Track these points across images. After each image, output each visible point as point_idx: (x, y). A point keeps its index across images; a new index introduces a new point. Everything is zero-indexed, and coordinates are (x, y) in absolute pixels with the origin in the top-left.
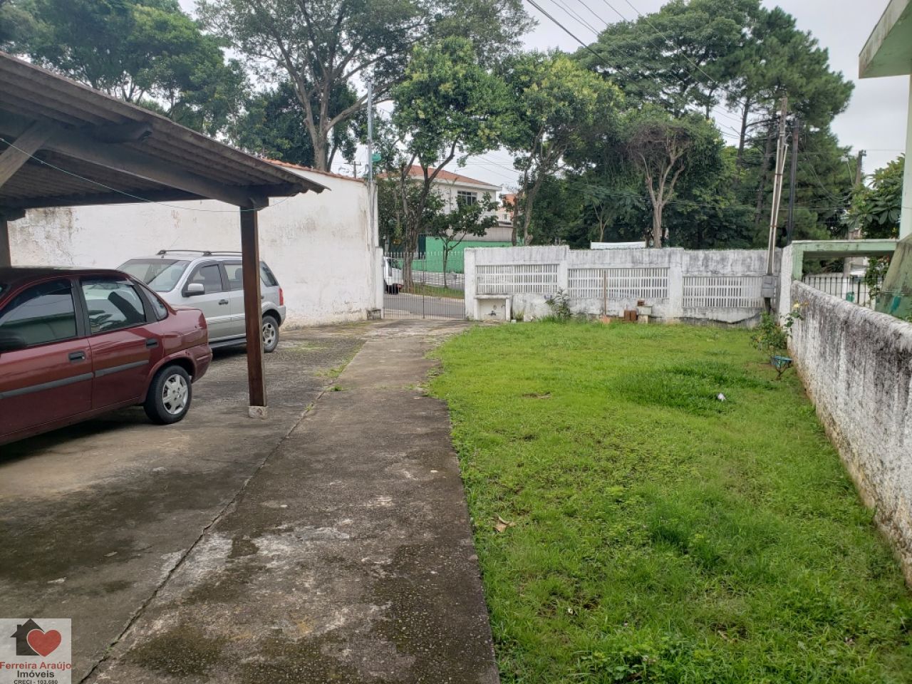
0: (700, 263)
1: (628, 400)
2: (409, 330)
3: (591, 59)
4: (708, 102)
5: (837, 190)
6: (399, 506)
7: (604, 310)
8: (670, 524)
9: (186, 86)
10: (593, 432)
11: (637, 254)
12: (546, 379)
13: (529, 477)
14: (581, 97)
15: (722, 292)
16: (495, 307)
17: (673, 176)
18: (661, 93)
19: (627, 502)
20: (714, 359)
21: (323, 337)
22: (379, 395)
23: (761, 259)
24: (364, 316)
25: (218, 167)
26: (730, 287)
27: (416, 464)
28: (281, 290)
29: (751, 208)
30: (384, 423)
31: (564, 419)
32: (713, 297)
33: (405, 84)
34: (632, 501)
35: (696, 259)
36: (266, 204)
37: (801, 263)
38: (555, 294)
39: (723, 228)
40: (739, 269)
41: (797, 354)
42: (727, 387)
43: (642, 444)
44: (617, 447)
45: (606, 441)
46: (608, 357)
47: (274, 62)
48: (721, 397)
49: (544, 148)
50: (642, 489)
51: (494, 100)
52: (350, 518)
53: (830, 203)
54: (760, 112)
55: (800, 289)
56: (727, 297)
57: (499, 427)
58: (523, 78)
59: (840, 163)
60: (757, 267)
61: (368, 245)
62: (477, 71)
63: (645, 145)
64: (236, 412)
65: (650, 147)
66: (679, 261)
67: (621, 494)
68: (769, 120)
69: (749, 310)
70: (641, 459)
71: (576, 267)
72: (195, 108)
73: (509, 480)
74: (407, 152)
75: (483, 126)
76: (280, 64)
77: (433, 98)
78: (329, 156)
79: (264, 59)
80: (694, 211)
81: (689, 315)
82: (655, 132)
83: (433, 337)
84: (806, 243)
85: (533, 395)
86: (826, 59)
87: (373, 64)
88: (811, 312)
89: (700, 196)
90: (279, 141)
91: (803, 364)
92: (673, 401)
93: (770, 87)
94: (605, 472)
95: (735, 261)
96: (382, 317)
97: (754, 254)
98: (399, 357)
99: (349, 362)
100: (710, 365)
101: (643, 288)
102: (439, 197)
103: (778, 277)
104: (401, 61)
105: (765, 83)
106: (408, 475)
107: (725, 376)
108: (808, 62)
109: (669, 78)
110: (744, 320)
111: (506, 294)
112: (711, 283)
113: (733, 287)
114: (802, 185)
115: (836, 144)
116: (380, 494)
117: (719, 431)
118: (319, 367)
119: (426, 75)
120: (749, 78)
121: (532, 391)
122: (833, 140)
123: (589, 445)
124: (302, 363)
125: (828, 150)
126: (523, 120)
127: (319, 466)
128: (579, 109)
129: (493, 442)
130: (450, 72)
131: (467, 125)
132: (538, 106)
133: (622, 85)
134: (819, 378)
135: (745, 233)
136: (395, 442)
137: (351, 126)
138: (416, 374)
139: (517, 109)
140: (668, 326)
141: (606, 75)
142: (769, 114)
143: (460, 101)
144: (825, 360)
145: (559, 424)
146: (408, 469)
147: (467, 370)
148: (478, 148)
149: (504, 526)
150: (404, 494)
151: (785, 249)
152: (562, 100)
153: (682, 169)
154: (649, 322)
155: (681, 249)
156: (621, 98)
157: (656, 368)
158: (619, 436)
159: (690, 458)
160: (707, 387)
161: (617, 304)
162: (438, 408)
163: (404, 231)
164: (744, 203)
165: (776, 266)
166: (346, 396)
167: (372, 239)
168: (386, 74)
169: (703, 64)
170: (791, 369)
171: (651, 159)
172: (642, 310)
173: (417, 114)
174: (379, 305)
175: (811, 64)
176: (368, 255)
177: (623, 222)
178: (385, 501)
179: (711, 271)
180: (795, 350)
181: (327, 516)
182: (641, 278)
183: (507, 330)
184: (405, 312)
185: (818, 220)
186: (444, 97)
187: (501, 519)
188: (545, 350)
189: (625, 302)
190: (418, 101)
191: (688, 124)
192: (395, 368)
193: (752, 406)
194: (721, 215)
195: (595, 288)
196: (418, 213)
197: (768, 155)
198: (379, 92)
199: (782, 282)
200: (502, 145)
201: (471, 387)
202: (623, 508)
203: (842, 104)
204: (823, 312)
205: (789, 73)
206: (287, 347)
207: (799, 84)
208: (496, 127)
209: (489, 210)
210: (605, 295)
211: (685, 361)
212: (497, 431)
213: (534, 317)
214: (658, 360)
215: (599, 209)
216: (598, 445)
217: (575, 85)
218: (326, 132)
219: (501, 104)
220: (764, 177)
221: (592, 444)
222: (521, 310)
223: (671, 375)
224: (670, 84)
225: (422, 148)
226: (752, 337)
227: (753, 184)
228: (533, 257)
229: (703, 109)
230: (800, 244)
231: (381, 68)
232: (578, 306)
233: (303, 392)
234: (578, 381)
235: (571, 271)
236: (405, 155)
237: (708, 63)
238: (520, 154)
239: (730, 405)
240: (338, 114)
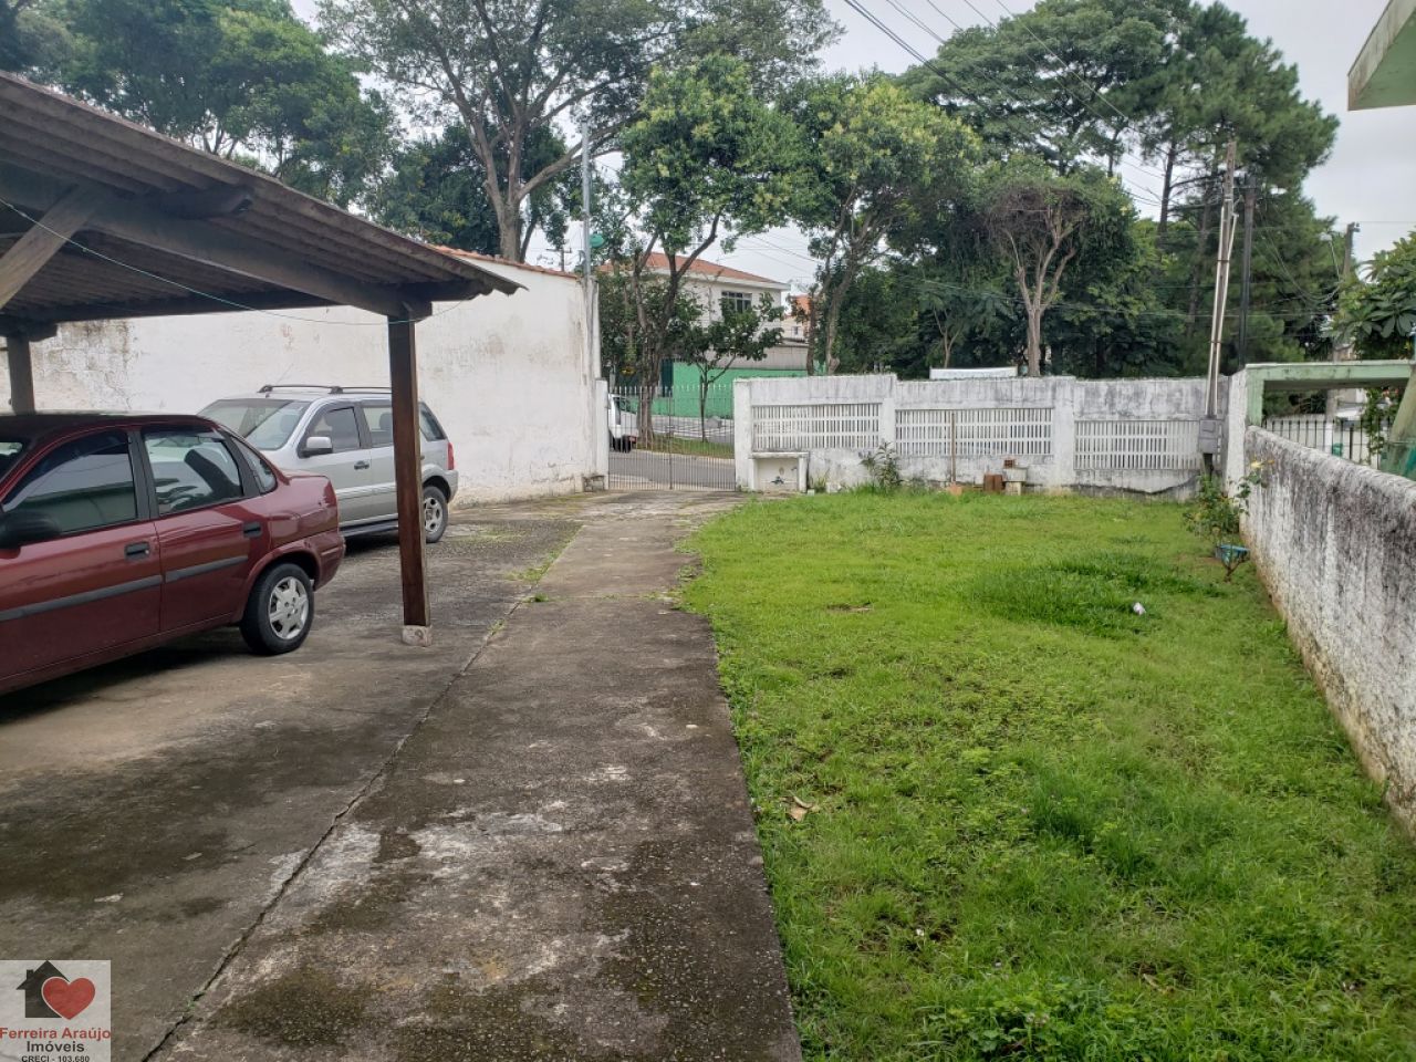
0: (1102, 400)
1: (994, 613)
2: (648, 507)
3: (929, 83)
4: (1112, 149)
5: (1315, 286)
6: (638, 779)
7: (952, 474)
8: (1064, 806)
9: (301, 133)
10: (940, 664)
11: (1003, 387)
12: (863, 581)
13: (841, 734)
14: (911, 141)
15: (1136, 444)
16: (781, 470)
17: (1057, 266)
18: (1038, 136)
19: (996, 773)
20: (1126, 549)
21: (515, 518)
22: (604, 608)
23: (1196, 393)
24: (579, 486)
25: (355, 256)
26: (1150, 437)
27: (663, 715)
28: (450, 447)
29: (1180, 315)
30: (612, 651)
31: (893, 644)
32: (1122, 453)
33: (640, 125)
34: (1004, 771)
35: (1096, 393)
36: (428, 312)
37: (1261, 399)
38: (876, 450)
39: (1135, 346)
40: (1163, 409)
41: (1255, 540)
42: (1148, 593)
43: (1016, 682)
44: (977, 687)
45: (961, 678)
46: (960, 547)
47: (437, 94)
48: (1138, 607)
49: (856, 222)
50: (1019, 751)
51: (779, 149)
52: (563, 799)
53: (1304, 305)
54: (1193, 165)
55: (1259, 439)
56: (1144, 453)
57: (793, 657)
58: (821, 115)
59: (1319, 244)
60: (1190, 405)
61: (585, 376)
62: (752, 106)
63: (1013, 218)
64: (382, 636)
65: (1021, 220)
66: (1070, 396)
67: (986, 760)
68: (1206, 177)
69: (1178, 473)
70: (1015, 705)
71: (908, 407)
72: (315, 167)
73: (809, 739)
74: (642, 230)
75: (761, 187)
76: (446, 97)
77: (683, 146)
78: (523, 238)
79: (422, 89)
80: (1091, 320)
81: (1084, 481)
82: (1030, 197)
83: (685, 517)
84: (1268, 368)
85: (847, 608)
86: (1295, 81)
87: (590, 96)
88: (1277, 475)
89: (1100, 297)
90: (446, 214)
91: (1266, 555)
92: (1063, 616)
93: (1210, 126)
94: (960, 726)
95: (1157, 397)
96: (607, 487)
97: (1186, 384)
98: (634, 549)
99: (556, 557)
100: (1119, 558)
101: (1013, 440)
102: (694, 300)
103: (1224, 420)
104: (634, 91)
105: (1201, 120)
106: (652, 732)
107: (1144, 575)
108: (1268, 86)
109: (1051, 113)
110: (1170, 489)
111: (799, 450)
112: (1119, 430)
113: (1154, 437)
114: (1260, 277)
115: (1311, 213)
116: (608, 761)
117: (1136, 662)
118: (510, 565)
119: (672, 112)
120: (1176, 112)
121: (842, 601)
122: (1307, 207)
123: (934, 684)
124: (485, 560)
125: (1300, 222)
126: (822, 179)
127: (513, 719)
128: (908, 160)
129: (783, 680)
130: (708, 107)
131: (739, 187)
132: (845, 157)
133: (978, 124)
134: (1292, 578)
135: (1170, 353)
136: (631, 681)
137: (557, 192)
138: (662, 575)
139: (814, 164)
140: (1053, 499)
141: (952, 109)
142: (1207, 166)
143: (726, 151)
144: (1302, 550)
145: (886, 651)
146: (651, 723)
147: (740, 569)
148: (755, 224)
149: (803, 812)
150: (646, 761)
151: (1234, 377)
152: (881, 147)
153: (1071, 255)
154: (1023, 492)
155: (1072, 378)
156: (976, 145)
157: (1035, 563)
158: (981, 669)
159: (1093, 703)
160: (1117, 593)
161: (972, 464)
162: (696, 627)
163: (639, 353)
164: (1169, 306)
165: (1219, 404)
166: (552, 609)
167: (591, 366)
168: (610, 112)
169: (1104, 90)
170: (1247, 565)
171: (1024, 239)
172: (1012, 474)
173: (658, 170)
174: (602, 469)
175: (1272, 91)
176: (584, 391)
177: (980, 337)
178: (616, 773)
179: (1120, 413)
180: (1253, 533)
181: (528, 797)
182: (1009, 424)
183: (801, 506)
184: (640, 480)
185: (1286, 332)
186: (699, 144)
187: (797, 800)
188: (862, 537)
189: (985, 461)
190: (659, 151)
191: (1082, 186)
192: (628, 566)
193: (1187, 623)
194: (1132, 326)
195: (938, 440)
196: (661, 326)
197: (1205, 233)
198: (599, 140)
199: (1231, 428)
200: (791, 219)
201: (747, 595)
202: (988, 783)
203: (1320, 151)
204: (1297, 474)
205: (1239, 104)
206: (461, 534)
207: (1254, 122)
208: (782, 190)
209: (771, 320)
210: (954, 451)
211: (1079, 553)
212: (790, 664)
213: (843, 486)
214: (1038, 551)
215: (942, 317)
216: (947, 684)
217: (902, 124)
218: (518, 202)
219: (790, 156)
220: (1200, 266)
221: (939, 683)
222: (822, 474)
223: (1060, 574)
224: (1052, 122)
225: (667, 225)
226: (1184, 515)
227: (1182, 277)
228: (841, 393)
229: (1104, 161)
230: (1259, 368)
231: (603, 103)
232: (912, 468)
233: (487, 604)
234: (914, 585)
235: (900, 414)
236: (640, 235)
237: (1113, 89)
238: (819, 233)
239: (1152, 621)
240: (536, 173)
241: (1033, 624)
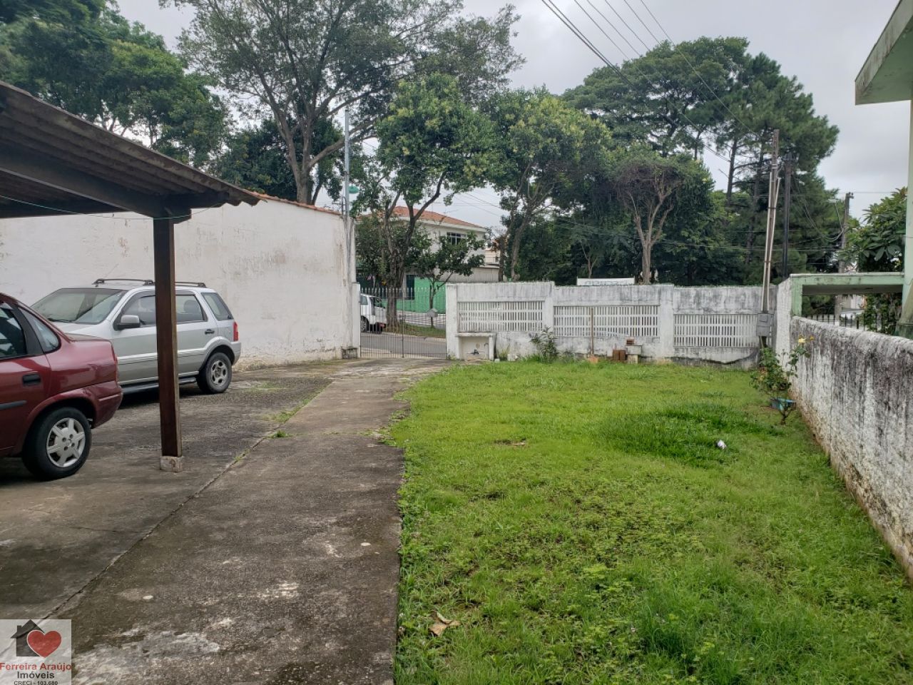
0: (692, 300)
1: (616, 447)
2: (384, 369)
3: (579, 99)
4: (697, 145)
5: (826, 233)
6: (305, 596)
7: (591, 349)
8: (672, 623)
9: (167, 120)
10: (572, 488)
11: (625, 291)
12: (523, 423)
13: (486, 550)
14: (569, 134)
15: (715, 330)
16: (478, 346)
17: (662, 216)
18: (649, 135)
19: (611, 588)
20: (710, 401)
21: (287, 376)
22: (327, 442)
23: (755, 296)
24: (339, 355)
26: (724, 325)
27: (345, 534)
28: (235, 325)
29: (741, 249)
30: (322, 477)
31: (538, 471)
32: (705, 336)
33: (391, 118)
34: (616, 586)
35: (688, 295)
37: (801, 298)
38: (541, 332)
39: (711, 269)
40: (733, 307)
41: (800, 395)
42: (727, 432)
43: (630, 504)
44: (599, 508)
45: (587, 501)
46: (594, 398)
47: (257, 98)
48: (721, 444)
49: (531, 188)
50: (630, 568)
51: (481, 137)
52: (232, 616)
53: (819, 244)
54: (748, 155)
55: (802, 324)
56: (720, 336)
57: (460, 482)
58: (507, 116)
59: (828, 205)
60: (751, 304)
61: (344, 280)
62: (462, 107)
63: (633, 184)
64: (147, 464)
65: (638, 186)
66: (670, 298)
67: (602, 577)
68: (756, 163)
69: (743, 350)
70: (629, 524)
71: (562, 304)
72: (176, 144)
73: (459, 557)
74: (391, 189)
75: (468, 162)
76: (263, 100)
77: (418, 134)
78: (313, 194)
79: (247, 95)
80: (684, 252)
81: (680, 355)
82: (643, 171)
83: (408, 376)
84: (805, 277)
85: (507, 442)
86: (811, 104)
87: (358, 101)
88: (819, 348)
89: (689, 237)
90: (260, 176)
91: (810, 405)
92: (667, 449)
93: (757, 131)
94: (583, 542)
95: (728, 298)
96: (359, 356)
97: (747, 290)
98: (364, 398)
99: (305, 404)
100: (706, 407)
101: (632, 326)
102: (426, 236)
103: (773, 315)
104: (387, 98)
105: (753, 126)
106: (331, 549)
107: (724, 419)
108: (794, 106)
109: (657, 121)
110: (738, 361)
111: (490, 332)
112: (703, 320)
113: (727, 325)
114: (793, 226)
115: (823, 187)
116: (284, 578)
117: (722, 487)
118: (269, 410)
119: (412, 112)
120: (736, 122)
121: (506, 437)
122: (820, 182)
123: (566, 506)
124: (251, 406)
125: (815, 191)
126: (508, 157)
127: (219, 536)
128: (566, 146)
129: (448, 502)
130: (436, 108)
131: (453, 162)
132: (526, 142)
133: (610, 126)
134: (834, 423)
135: (735, 275)
136: (327, 502)
137: (337, 164)
138: (379, 417)
139: (504, 147)
140: (659, 367)
141: (594, 116)
142: (756, 157)
143: (445, 137)
144: (842, 401)
145: (532, 478)
146: (332, 541)
147: (437, 413)
148: (464, 185)
149: (443, 627)
150: (313, 579)
151: (780, 285)
152: (549, 137)
153: (671, 209)
154: (639, 362)
155: (672, 285)
156: (608, 135)
157: (647, 410)
158: (604, 493)
159: (690, 523)
160: (705, 433)
161: (605, 343)
162: (393, 457)
163: (388, 270)
164: (734, 243)
165: (771, 304)
166: (287, 443)
167: (349, 274)
168: (372, 112)
169: (690, 107)
170: (795, 412)
171: (640, 198)
172: (631, 349)
173: (401, 150)
174: (356, 343)
175: (797, 109)
176: (344, 291)
177: (612, 264)
178: (288, 590)
179: (704, 309)
180: (798, 391)
181: (201, 614)
182: (630, 316)
183: (489, 369)
184: (384, 351)
185: (808, 261)
186: (429, 133)
187: (440, 616)
188: (527, 391)
189: (614, 341)
190: (402, 137)
191: (676, 164)
192: (357, 410)
193: (757, 455)
194: (710, 257)
195: (582, 327)
196: (403, 253)
197: (756, 198)
198: (364, 129)
199: (778, 319)
200: (488, 183)
201: (438, 433)
202: (604, 597)
203: (827, 148)
204: (836, 346)
205: (776, 117)
206: (244, 387)
207: (786, 128)
208: (482, 163)
209: (476, 249)
210: (593, 334)
211: (678, 403)
212: (457, 488)
213: (519, 356)
214: (650, 402)
215: (587, 250)
216: (576, 506)
217: (563, 122)
218: (310, 169)
219: (487, 141)
220: (753, 219)
221: (570, 504)
222: (505, 348)
223: (664, 418)
224: (658, 127)
225: (407, 186)
226: (752, 377)
227: (741, 226)
228: (517, 294)
229: (692, 151)
230: (799, 277)
231: (367, 106)
232: (565, 345)
233: (240, 439)
234: (560, 427)
235: (556, 308)
236: (389, 192)
237: (697, 106)
238: (507, 193)
239: (731, 454)
240: (322, 150)
241: (646, 457)
